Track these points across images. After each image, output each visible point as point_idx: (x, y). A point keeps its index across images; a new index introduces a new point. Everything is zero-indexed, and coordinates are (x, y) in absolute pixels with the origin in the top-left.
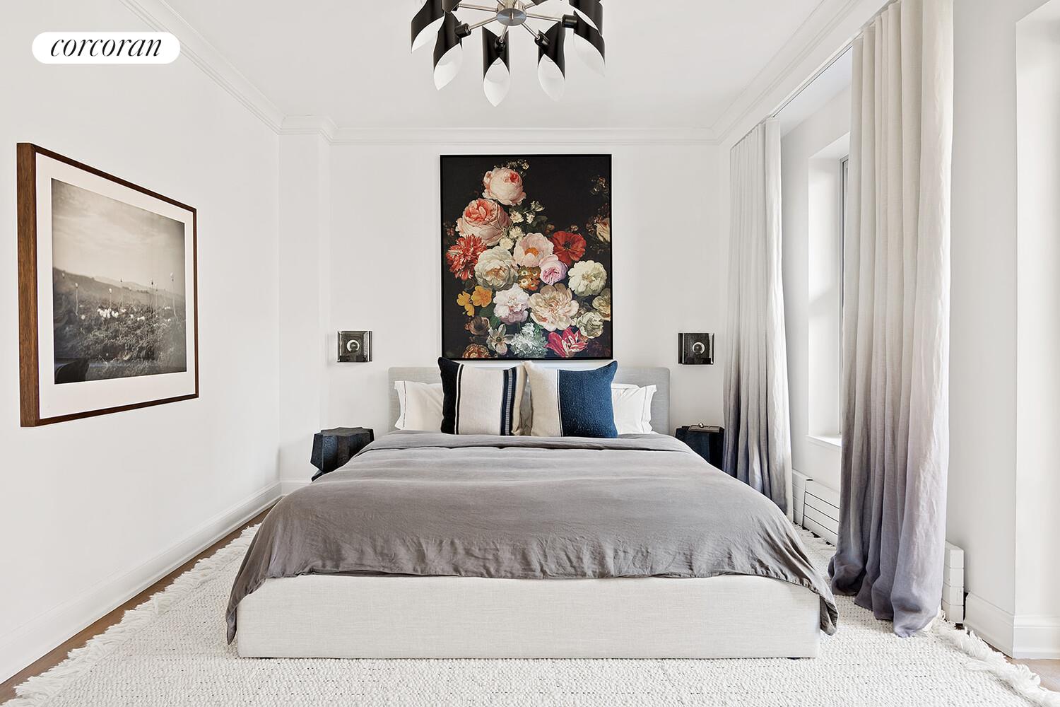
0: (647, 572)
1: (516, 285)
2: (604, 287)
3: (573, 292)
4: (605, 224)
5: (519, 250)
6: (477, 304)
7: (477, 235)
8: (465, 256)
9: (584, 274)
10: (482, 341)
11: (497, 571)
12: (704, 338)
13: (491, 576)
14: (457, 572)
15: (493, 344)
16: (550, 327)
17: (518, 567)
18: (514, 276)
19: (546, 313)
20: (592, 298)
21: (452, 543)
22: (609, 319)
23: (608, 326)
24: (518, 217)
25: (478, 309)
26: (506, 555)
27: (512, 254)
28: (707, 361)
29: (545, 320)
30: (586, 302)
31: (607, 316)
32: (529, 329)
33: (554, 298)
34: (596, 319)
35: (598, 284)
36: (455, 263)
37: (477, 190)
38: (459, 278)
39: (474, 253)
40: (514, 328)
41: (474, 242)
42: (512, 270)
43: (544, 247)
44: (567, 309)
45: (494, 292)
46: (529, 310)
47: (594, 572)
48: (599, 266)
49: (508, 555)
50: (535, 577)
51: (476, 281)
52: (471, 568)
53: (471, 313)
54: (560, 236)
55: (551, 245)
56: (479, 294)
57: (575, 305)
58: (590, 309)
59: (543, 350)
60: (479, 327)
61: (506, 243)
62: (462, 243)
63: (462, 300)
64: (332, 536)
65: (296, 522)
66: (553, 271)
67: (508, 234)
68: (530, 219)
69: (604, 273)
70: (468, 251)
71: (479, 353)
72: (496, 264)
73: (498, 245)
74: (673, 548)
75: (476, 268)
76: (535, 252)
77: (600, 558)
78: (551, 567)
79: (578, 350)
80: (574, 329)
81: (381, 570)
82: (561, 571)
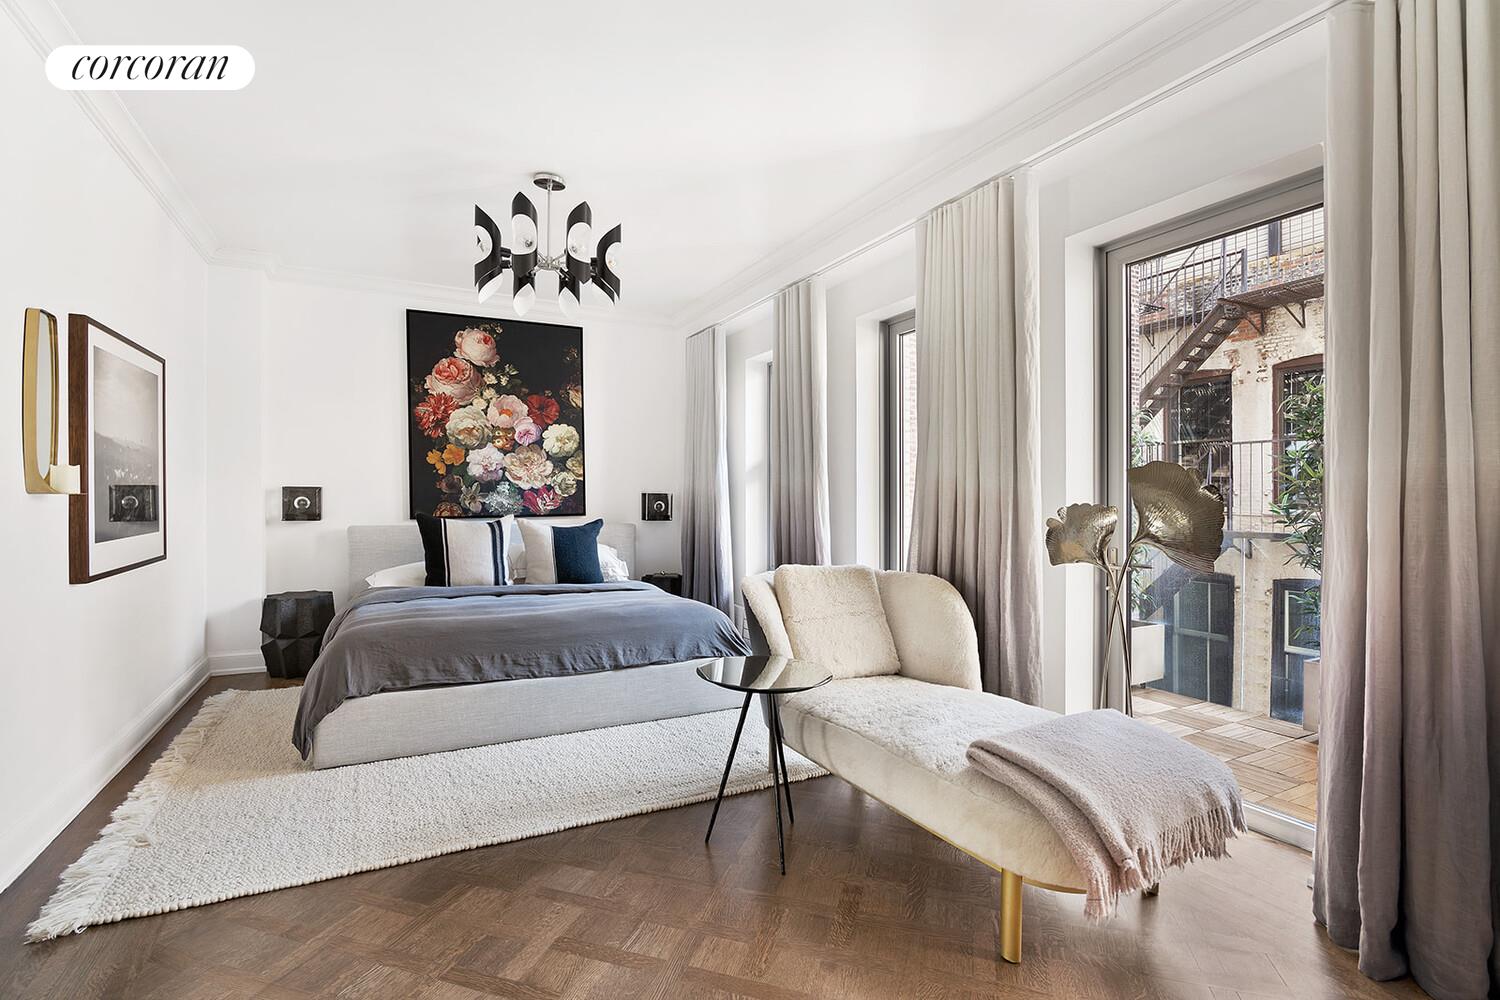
0: (646, 662)
1: (490, 444)
2: (577, 450)
3: (547, 453)
4: (577, 391)
5: (493, 411)
6: (449, 463)
7: (448, 393)
8: (435, 413)
9: (557, 436)
10: (454, 498)
11: (539, 673)
12: (663, 497)
13: (536, 677)
14: (508, 677)
15: (467, 503)
16: (525, 486)
17: (555, 669)
18: (488, 436)
19: (521, 472)
20: (565, 459)
21: (502, 657)
22: (581, 479)
23: (581, 485)
24: (491, 379)
25: (450, 468)
26: (545, 661)
27: (486, 414)
28: (666, 517)
29: (520, 479)
30: (560, 462)
31: (580, 476)
32: (504, 487)
33: (529, 458)
34: (570, 478)
35: (571, 446)
36: (424, 420)
37: (449, 349)
38: (428, 435)
39: (445, 411)
40: (489, 487)
41: (444, 399)
42: (486, 430)
43: (518, 409)
44: (542, 468)
45: (467, 450)
46: (504, 469)
47: (611, 666)
48: (572, 429)
49: (547, 661)
50: (569, 674)
51: (447, 439)
52: (520, 673)
53: (442, 471)
54: (534, 399)
55: (525, 408)
56: (451, 452)
57: (550, 466)
58: (564, 469)
59: (519, 508)
60: (451, 486)
61: (479, 404)
62: (432, 401)
63: (432, 458)
64: (397, 662)
65: (363, 654)
66: (527, 433)
67: (482, 394)
68: (504, 383)
69: (577, 436)
70: (439, 408)
71: (451, 511)
72: (468, 423)
73: (471, 404)
74: (662, 646)
75: (447, 426)
76: (510, 413)
77: (614, 656)
78: (580, 666)
79: (553, 508)
80: (549, 488)
81: (447, 682)
82: (587, 667)
